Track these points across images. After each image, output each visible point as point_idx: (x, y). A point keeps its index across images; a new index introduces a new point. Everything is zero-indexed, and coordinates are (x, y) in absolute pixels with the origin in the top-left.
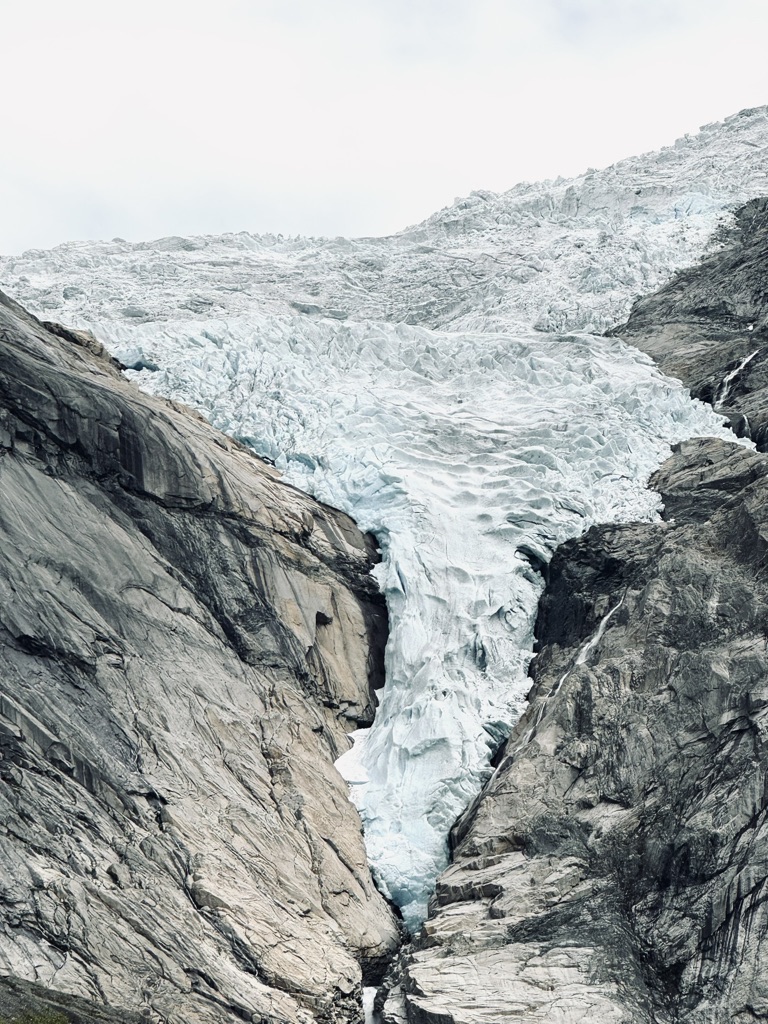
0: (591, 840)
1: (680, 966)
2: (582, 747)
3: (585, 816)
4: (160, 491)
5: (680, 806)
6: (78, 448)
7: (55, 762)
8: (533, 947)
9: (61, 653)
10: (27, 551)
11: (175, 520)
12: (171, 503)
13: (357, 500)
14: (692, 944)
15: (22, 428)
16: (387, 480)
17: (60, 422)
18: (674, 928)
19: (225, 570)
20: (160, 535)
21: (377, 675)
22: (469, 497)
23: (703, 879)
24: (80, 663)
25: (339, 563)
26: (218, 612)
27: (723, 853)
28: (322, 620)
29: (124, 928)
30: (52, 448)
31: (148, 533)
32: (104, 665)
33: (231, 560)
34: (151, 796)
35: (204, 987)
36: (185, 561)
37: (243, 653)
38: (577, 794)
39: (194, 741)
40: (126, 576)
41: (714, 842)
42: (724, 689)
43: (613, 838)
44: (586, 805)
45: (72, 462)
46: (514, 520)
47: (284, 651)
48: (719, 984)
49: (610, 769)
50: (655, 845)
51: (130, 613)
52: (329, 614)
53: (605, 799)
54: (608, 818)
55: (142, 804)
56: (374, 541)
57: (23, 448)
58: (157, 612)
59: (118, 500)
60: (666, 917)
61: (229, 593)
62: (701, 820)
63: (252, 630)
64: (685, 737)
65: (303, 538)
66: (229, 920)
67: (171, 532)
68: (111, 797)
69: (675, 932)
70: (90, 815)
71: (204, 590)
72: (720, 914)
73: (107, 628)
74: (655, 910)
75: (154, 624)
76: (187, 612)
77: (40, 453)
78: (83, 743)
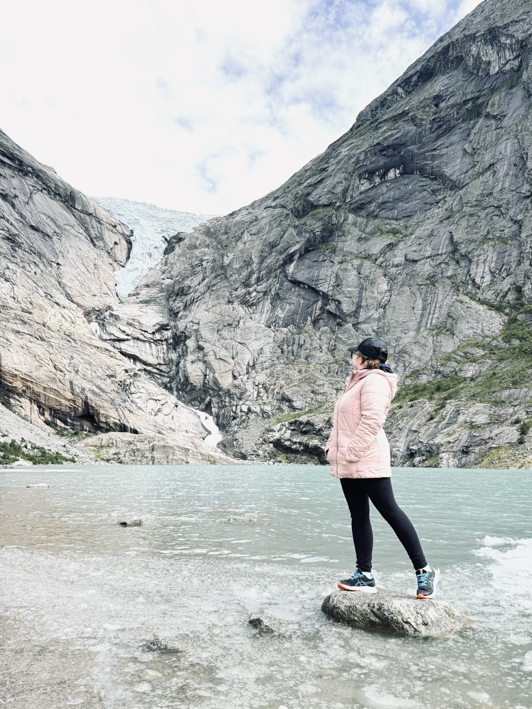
0: (163, 286)
1: (178, 313)
2: (165, 268)
3: (163, 281)
4: (79, 208)
5: (183, 280)
6: (59, 195)
7: (31, 250)
8: (145, 305)
9: (43, 232)
10: (39, 210)
11: (82, 215)
12: (82, 211)
13: (129, 223)
14: (182, 308)
15: (45, 187)
16: (136, 220)
17: (55, 188)
18: (178, 304)
19: (93, 228)
20: (77, 217)
21: (128, 258)
22: (154, 226)
23: (186, 295)
24: (48, 236)
25: (123, 234)
26: (89, 235)
27: (192, 290)
28: (116, 243)
29: (30, 281)
30: (52, 193)
31: (74, 216)
32: (55, 238)
33: (95, 226)
34: (58, 264)
35: (49, 297)
36: (83, 223)
37: (95, 245)
38: (162, 277)
39: (75, 258)
40: (66, 222)
41: (190, 287)
42: (197, 257)
43: (168, 285)
44: (164, 279)
45: (58, 197)
46: (162, 231)
47: (105, 247)
48: (186, 316)
49: (170, 272)
50: (177, 288)
51: (65, 230)
52: (118, 242)
53: (168, 278)
54: (168, 282)
55: (55, 265)
56: (132, 232)
57: (45, 192)
58: (72, 231)
59: (68, 208)
60: (177, 302)
61: (93, 233)
62: (187, 282)
63: (98, 241)
64: (187, 266)
65: (115, 227)
66: (67, 289)
67: (80, 217)
68: (45, 261)
69: (178, 305)
70: (37, 263)
71: (86, 230)
72: (189, 302)
73: (57, 231)
74: (175, 300)
75: (72, 233)
76: (82, 234)
77: (49, 193)
78: (40, 248)
